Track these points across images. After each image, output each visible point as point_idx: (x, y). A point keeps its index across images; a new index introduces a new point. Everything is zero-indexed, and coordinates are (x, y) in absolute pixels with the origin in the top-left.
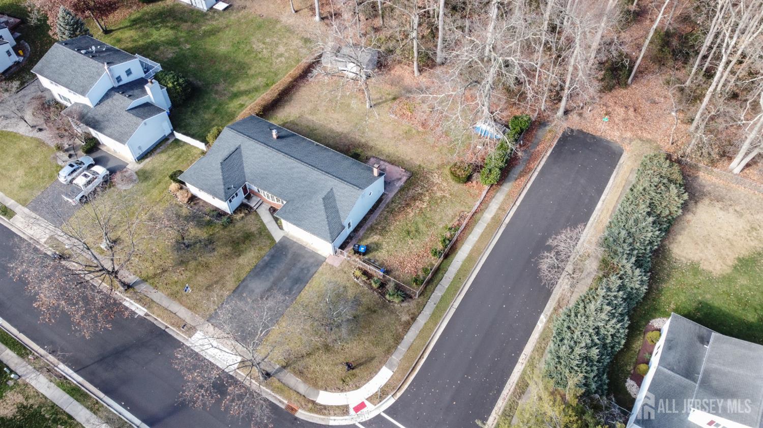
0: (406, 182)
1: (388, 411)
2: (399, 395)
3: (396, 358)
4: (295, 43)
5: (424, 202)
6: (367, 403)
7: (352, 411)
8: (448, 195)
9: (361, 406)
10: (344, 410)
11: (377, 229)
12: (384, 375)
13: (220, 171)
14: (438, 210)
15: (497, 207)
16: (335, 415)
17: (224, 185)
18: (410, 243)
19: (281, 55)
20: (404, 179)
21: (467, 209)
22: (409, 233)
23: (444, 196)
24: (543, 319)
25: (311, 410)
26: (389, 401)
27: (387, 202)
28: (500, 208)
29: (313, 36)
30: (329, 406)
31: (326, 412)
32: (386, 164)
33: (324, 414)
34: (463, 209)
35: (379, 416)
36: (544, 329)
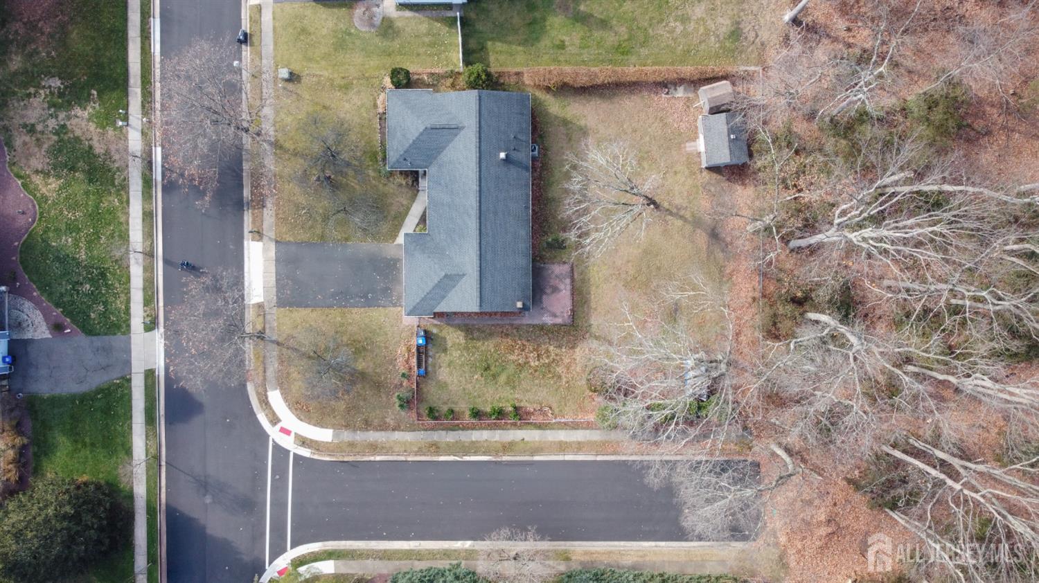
0: (555, 325)
1: (297, 458)
2: (316, 457)
3: (347, 436)
4: (720, 20)
5: (539, 360)
6: (293, 435)
7: (278, 427)
8: (564, 380)
9: (287, 432)
10: (275, 420)
11: (472, 334)
12: (324, 435)
13: (417, 135)
14: (537, 381)
15: (579, 440)
16: (267, 415)
17: (405, 152)
18: (476, 377)
19: (684, 20)
20: (559, 321)
21: (557, 411)
22: (487, 368)
23: (560, 377)
24: (468, 544)
25: (258, 394)
26: (305, 452)
27: (515, 322)
28: (579, 443)
29: (753, 34)
30: (270, 406)
31: (264, 407)
32: (569, 287)
33: (262, 407)
34: (555, 406)
35: (288, 452)
36: (455, 551)
